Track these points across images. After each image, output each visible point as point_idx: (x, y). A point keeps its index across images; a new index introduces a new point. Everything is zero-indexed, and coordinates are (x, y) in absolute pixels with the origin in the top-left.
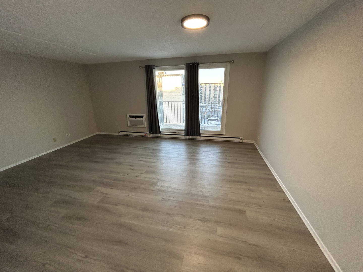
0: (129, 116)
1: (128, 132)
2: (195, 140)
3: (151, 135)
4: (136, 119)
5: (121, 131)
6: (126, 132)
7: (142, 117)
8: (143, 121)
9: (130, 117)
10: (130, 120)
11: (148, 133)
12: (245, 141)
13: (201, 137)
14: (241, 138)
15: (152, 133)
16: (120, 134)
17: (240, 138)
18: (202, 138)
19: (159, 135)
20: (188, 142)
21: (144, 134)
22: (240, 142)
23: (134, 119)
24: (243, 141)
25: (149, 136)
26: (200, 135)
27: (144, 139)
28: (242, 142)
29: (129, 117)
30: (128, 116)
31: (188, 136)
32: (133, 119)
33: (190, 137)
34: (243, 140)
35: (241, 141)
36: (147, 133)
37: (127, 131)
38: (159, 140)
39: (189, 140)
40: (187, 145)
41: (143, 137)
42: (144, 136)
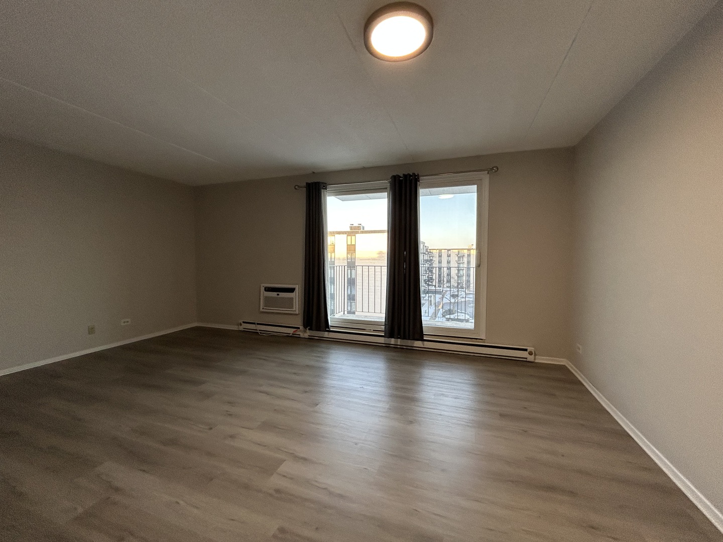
0: (265, 288)
1: (258, 324)
2: (411, 350)
3: (307, 334)
4: (278, 295)
5: (244, 322)
6: (254, 323)
7: (292, 290)
8: (292, 298)
9: (268, 289)
10: (266, 298)
11: (301, 328)
12: (540, 360)
13: (425, 342)
14: (529, 349)
15: (309, 329)
16: (241, 328)
17: (526, 350)
18: (427, 344)
19: (326, 334)
20: (394, 354)
21: (291, 331)
22: (528, 360)
23: (274, 294)
24: (535, 359)
25: (302, 335)
26: (423, 337)
27: (291, 341)
28: (533, 360)
29: (265, 290)
30: (262, 289)
31: (393, 339)
32: (273, 296)
33: (399, 342)
34: (535, 355)
35: (531, 358)
36: (299, 328)
37: (256, 322)
38: (323, 345)
39: (395, 348)
40: (390, 360)
41: (288, 336)
42: (290, 335)
